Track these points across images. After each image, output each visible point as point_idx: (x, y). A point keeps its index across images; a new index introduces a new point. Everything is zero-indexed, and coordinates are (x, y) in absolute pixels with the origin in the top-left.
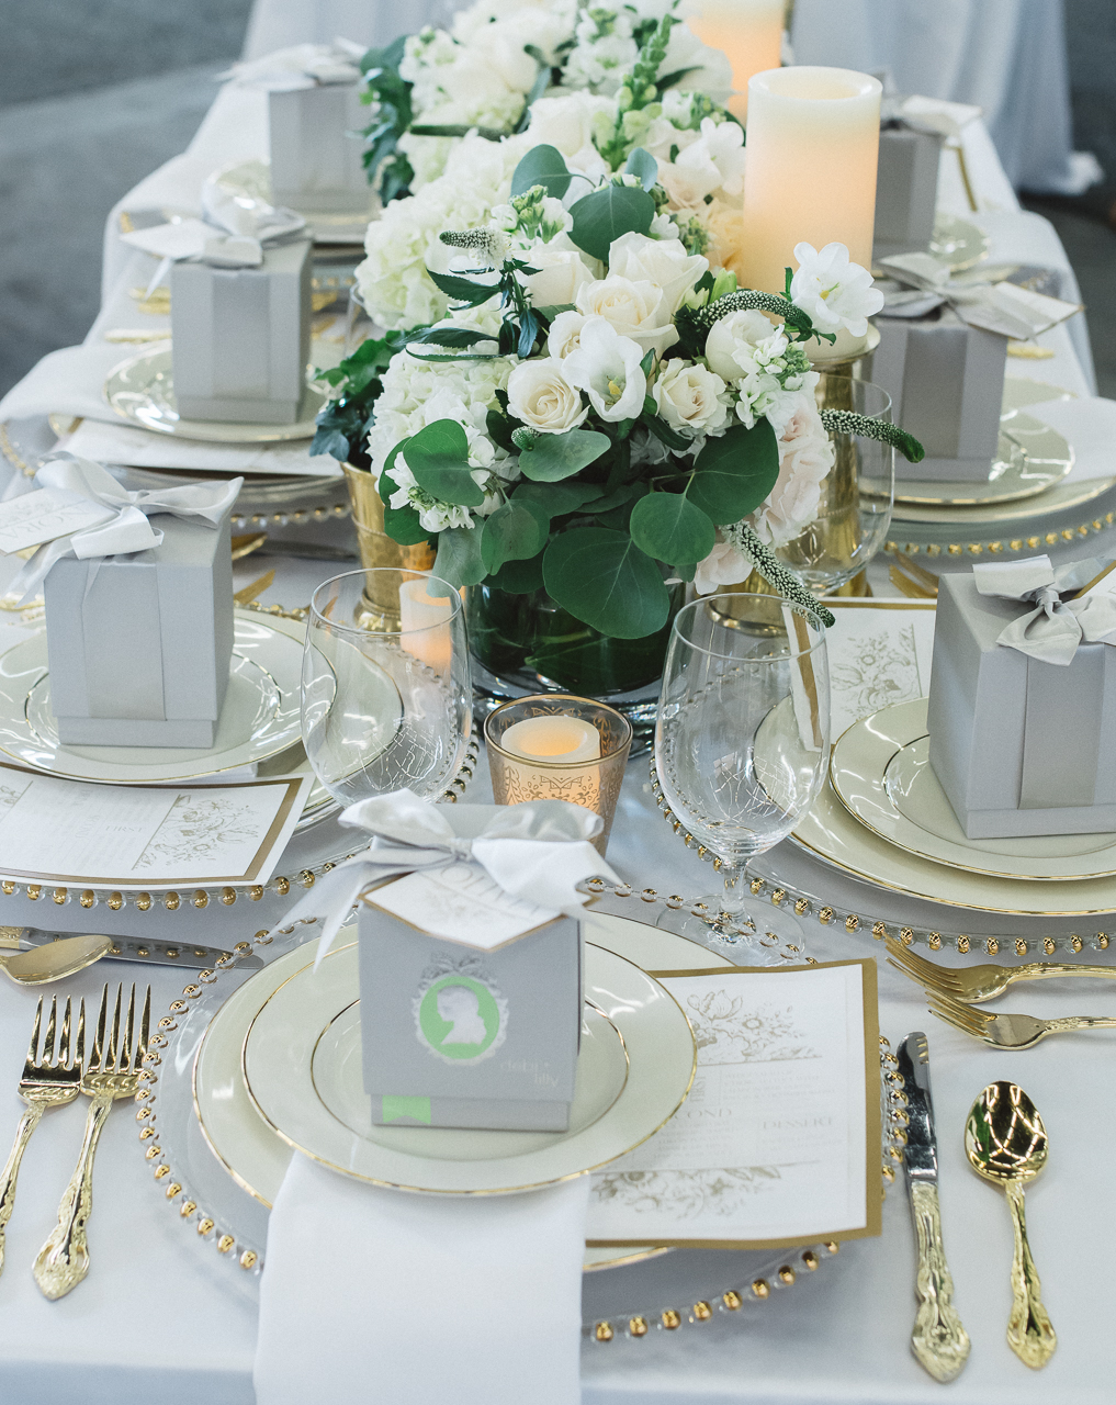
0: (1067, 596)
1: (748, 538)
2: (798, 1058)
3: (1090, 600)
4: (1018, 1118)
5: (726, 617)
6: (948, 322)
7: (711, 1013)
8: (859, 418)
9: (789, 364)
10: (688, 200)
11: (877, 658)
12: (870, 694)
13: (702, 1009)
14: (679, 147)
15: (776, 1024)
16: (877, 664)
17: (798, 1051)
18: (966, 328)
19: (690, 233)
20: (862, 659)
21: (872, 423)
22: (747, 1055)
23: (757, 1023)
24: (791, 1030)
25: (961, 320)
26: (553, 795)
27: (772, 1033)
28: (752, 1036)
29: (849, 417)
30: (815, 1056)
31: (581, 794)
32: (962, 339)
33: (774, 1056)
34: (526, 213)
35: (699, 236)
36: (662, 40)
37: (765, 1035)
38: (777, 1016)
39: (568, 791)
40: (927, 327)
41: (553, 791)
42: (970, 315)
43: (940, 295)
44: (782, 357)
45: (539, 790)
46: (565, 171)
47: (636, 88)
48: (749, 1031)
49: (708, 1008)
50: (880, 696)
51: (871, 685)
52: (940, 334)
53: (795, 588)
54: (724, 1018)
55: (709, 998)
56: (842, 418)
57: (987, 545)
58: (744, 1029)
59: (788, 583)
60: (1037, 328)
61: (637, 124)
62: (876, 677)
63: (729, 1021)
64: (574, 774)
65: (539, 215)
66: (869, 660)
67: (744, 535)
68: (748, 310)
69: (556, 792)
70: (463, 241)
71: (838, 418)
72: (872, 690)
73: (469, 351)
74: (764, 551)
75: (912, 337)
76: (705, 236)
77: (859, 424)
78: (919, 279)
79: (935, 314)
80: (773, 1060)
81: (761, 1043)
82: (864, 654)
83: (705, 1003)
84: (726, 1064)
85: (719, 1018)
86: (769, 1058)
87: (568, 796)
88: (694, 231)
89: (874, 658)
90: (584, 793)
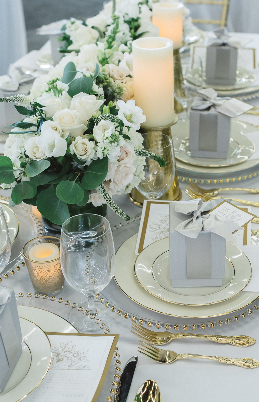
0: (203, 213)
1: (104, 191)
2: (84, 370)
3: (210, 215)
4: (151, 398)
5: (135, 200)
6: (212, 111)
7: (65, 350)
8: (147, 152)
9: (112, 139)
10: (121, 77)
11: (166, 221)
12: (161, 233)
13: (63, 348)
14: (121, 60)
15: (82, 356)
16: (166, 223)
17: (85, 367)
18: (217, 113)
19: (117, 89)
20: (162, 221)
21: (151, 154)
22: (69, 367)
23: (77, 355)
24: (86, 359)
25: (216, 111)
26: (39, 271)
27: (80, 359)
28: (73, 359)
29: (144, 152)
30: (89, 369)
31: (48, 270)
32: (216, 117)
33: (78, 367)
34: (51, 86)
35: (120, 89)
36: (116, 27)
37: (77, 360)
38: (84, 353)
39: (43, 270)
40: (205, 113)
41: (39, 270)
42: (219, 109)
43: (211, 103)
44: (111, 137)
45: (35, 269)
46: (75, 70)
47: (109, 42)
48: (74, 357)
49: (65, 347)
50: (164, 234)
51: (162, 230)
52: (209, 115)
53: (117, 209)
54: (68, 352)
55: (67, 344)
56: (142, 152)
57: (219, 180)
58: (72, 357)
59: (114, 207)
60: (238, 114)
61: (109, 53)
62: (164, 227)
63: (69, 353)
64: (45, 265)
65: (55, 86)
66: (164, 221)
67: (102, 191)
68: (107, 120)
69: (40, 270)
70: (6, 101)
71: (141, 152)
72: (162, 232)
73: (28, 130)
74: (107, 197)
75: (201, 116)
76: (122, 89)
77: (147, 154)
78: (208, 97)
79: (208, 109)
80: (77, 369)
81: (75, 363)
82: (163, 220)
83: (65, 346)
84: (63, 369)
85: (67, 352)
86: (75, 369)
87: (44, 271)
88: (118, 88)
89: (165, 221)
90: (49, 270)
